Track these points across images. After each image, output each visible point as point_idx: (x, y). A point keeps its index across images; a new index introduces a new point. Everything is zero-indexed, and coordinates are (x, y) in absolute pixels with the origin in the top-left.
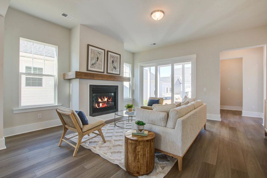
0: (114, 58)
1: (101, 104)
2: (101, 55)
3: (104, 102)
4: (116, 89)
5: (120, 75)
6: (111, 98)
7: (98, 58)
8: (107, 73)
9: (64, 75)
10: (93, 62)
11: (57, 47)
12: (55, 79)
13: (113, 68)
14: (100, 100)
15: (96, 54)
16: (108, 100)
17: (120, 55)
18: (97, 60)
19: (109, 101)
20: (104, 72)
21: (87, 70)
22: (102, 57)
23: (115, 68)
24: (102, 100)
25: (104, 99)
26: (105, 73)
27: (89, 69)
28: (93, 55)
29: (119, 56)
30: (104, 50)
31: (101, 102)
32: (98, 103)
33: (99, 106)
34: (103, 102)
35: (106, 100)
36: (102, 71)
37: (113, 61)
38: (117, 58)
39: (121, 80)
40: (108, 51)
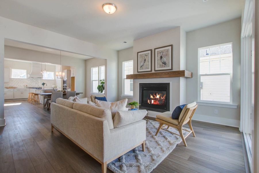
0: (163, 53)
1: (153, 101)
4: (167, 86)
5: (171, 69)
7: (145, 60)
8: (155, 71)
10: (142, 64)
13: (162, 64)
14: (152, 97)
15: (144, 58)
16: (160, 97)
18: (145, 62)
19: (162, 98)
20: (151, 71)
22: (149, 58)
23: (164, 63)
24: (154, 97)
25: (156, 96)
26: (153, 72)
27: (139, 71)
28: (141, 59)
30: (151, 50)
31: (153, 99)
32: (150, 99)
33: (151, 102)
34: (155, 99)
35: (158, 97)
40: (155, 50)
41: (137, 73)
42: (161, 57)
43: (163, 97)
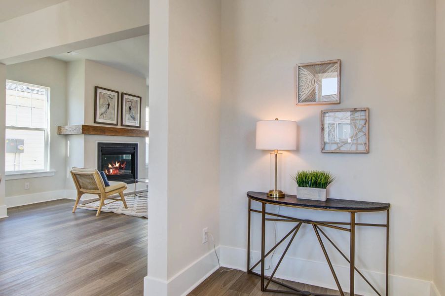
0: (132, 103)
1: (111, 171)
2: (113, 100)
3: (116, 168)
4: (134, 148)
5: (140, 127)
6: (125, 163)
7: (109, 105)
9: (59, 129)
10: (103, 110)
11: (49, 88)
12: (46, 134)
14: (110, 166)
15: (107, 100)
16: (120, 166)
17: (140, 98)
18: (108, 108)
20: (117, 125)
21: (95, 122)
22: (114, 103)
24: (112, 165)
25: (115, 165)
26: (119, 126)
27: (98, 120)
28: (102, 100)
29: (138, 99)
30: (118, 92)
31: (112, 168)
32: (109, 169)
33: (109, 171)
34: (114, 168)
35: (117, 165)
36: (115, 122)
37: (130, 107)
38: (136, 102)
39: (141, 136)
40: (123, 94)
41: (92, 124)
42: (130, 108)
43: (123, 165)
